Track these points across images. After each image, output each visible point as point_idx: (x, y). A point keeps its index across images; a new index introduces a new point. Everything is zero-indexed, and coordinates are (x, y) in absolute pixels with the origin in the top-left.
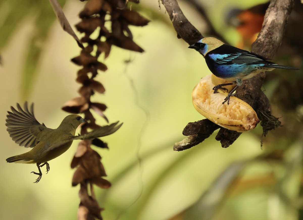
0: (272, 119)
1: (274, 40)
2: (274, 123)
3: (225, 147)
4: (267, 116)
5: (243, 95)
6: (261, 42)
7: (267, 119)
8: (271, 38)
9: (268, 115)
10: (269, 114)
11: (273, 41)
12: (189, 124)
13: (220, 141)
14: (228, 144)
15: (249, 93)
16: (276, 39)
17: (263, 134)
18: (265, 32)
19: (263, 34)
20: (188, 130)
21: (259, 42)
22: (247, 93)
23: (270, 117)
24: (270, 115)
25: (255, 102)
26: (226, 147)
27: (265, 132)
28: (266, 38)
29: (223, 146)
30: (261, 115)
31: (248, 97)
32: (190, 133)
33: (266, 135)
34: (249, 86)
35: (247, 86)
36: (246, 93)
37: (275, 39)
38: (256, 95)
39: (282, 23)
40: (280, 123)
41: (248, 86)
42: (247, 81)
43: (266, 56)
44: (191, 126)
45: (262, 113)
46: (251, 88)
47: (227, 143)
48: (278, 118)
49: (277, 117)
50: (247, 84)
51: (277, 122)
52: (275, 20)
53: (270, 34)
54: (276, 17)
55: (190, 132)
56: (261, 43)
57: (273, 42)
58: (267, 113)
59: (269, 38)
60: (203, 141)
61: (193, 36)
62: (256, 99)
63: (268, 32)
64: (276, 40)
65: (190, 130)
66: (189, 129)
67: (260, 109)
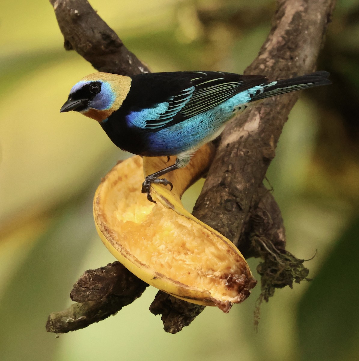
0: (288, 262)
1: (298, 64)
2: (291, 271)
3: (172, 330)
4: (275, 252)
5: (219, 201)
6: (268, 67)
7: (275, 259)
8: (292, 58)
9: (279, 252)
10: (280, 247)
11: (297, 67)
12: (86, 275)
13: (161, 315)
14: (180, 326)
15: (234, 196)
16: (304, 61)
17: (262, 295)
18: (278, 42)
19: (273, 48)
20: (83, 289)
21: (262, 66)
22: (230, 198)
23: (282, 256)
24: (284, 252)
25: (248, 218)
26: (174, 332)
27: (269, 291)
28: (279, 57)
29: (167, 329)
30: (259, 249)
31: (232, 207)
32: (88, 296)
33: (270, 299)
34: (235, 178)
35: (229, 179)
36: (226, 198)
37: (301, 62)
38: (251, 202)
39: (319, 22)
40: (306, 271)
41: (232, 178)
42: (230, 167)
43: (277, 103)
44: (91, 279)
45: (265, 245)
46: (241, 183)
47: (178, 322)
48: (303, 261)
49: (299, 256)
50: (230, 174)
51: (300, 269)
52: (301, 12)
53: (290, 49)
54: (306, 6)
55: (88, 293)
56: (268, 70)
57: (296, 70)
58: (275, 245)
59: (287, 59)
60: (119, 312)
61: (102, 47)
62: (249, 212)
63: (283, 43)
64: (302, 65)
65: (88, 289)
66: (86, 285)
67: (257, 233)
